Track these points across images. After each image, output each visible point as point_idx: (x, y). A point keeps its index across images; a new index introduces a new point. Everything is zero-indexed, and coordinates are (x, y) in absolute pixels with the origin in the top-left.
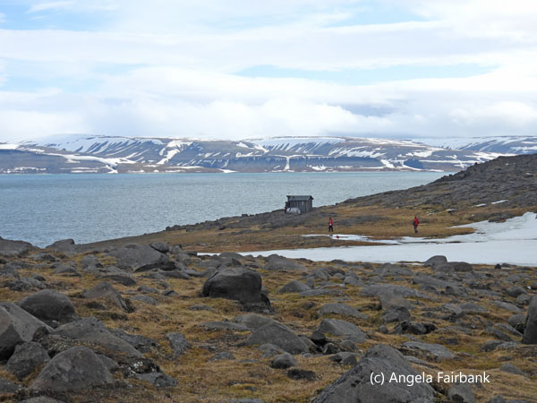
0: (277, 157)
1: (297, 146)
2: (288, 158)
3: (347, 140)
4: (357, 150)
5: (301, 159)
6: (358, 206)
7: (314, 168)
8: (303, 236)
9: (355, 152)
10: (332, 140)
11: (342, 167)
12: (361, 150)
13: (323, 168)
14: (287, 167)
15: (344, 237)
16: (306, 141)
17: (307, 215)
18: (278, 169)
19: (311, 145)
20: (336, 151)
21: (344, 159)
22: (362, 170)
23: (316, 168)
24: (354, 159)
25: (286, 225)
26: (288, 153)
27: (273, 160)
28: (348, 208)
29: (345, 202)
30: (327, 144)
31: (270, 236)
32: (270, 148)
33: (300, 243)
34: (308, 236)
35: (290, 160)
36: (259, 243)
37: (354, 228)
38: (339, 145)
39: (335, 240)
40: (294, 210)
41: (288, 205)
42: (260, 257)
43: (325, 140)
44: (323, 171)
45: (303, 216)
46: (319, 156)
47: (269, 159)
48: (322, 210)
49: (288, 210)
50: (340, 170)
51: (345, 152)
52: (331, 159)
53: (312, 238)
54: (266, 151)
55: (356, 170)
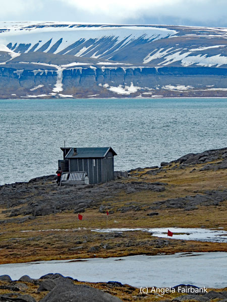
0: (37, 67)
1: (79, 44)
2: (60, 70)
3: (181, 32)
4: (202, 53)
5: (87, 71)
6: (208, 169)
7: (113, 89)
8: (98, 230)
9: (198, 58)
10: (151, 32)
11: (172, 88)
12: (210, 53)
13: (133, 89)
14: (58, 88)
15: (183, 234)
16: (97, 34)
17: (104, 187)
18: (41, 91)
19: (107, 43)
20: (158, 55)
21: (176, 71)
22: (212, 94)
23: (119, 90)
24: (195, 70)
25: (61, 208)
26: (60, 59)
27: (27, 74)
28: (187, 173)
29: (182, 160)
30: (141, 41)
31: (27, 231)
32: (23, 47)
33: (92, 245)
34: (108, 231)
35: (64, 72)
36: (7, 247)
37: (201, 214)
38: (165, 44)
39: (163, 241)
40: (77, 177)
41: (65, 166)
42: (25, 279)
43: (136, 32)
44: (133, 95)
45: (95, 189)
46: (125, 66)
47: (20, 72)
48: (135, 178)
49: (64, 177)
50: (169, 93)
51: (176, 57)
52: (149, 71)
53: (118, 235)
54: (14, 55)
55: (199, 94)
